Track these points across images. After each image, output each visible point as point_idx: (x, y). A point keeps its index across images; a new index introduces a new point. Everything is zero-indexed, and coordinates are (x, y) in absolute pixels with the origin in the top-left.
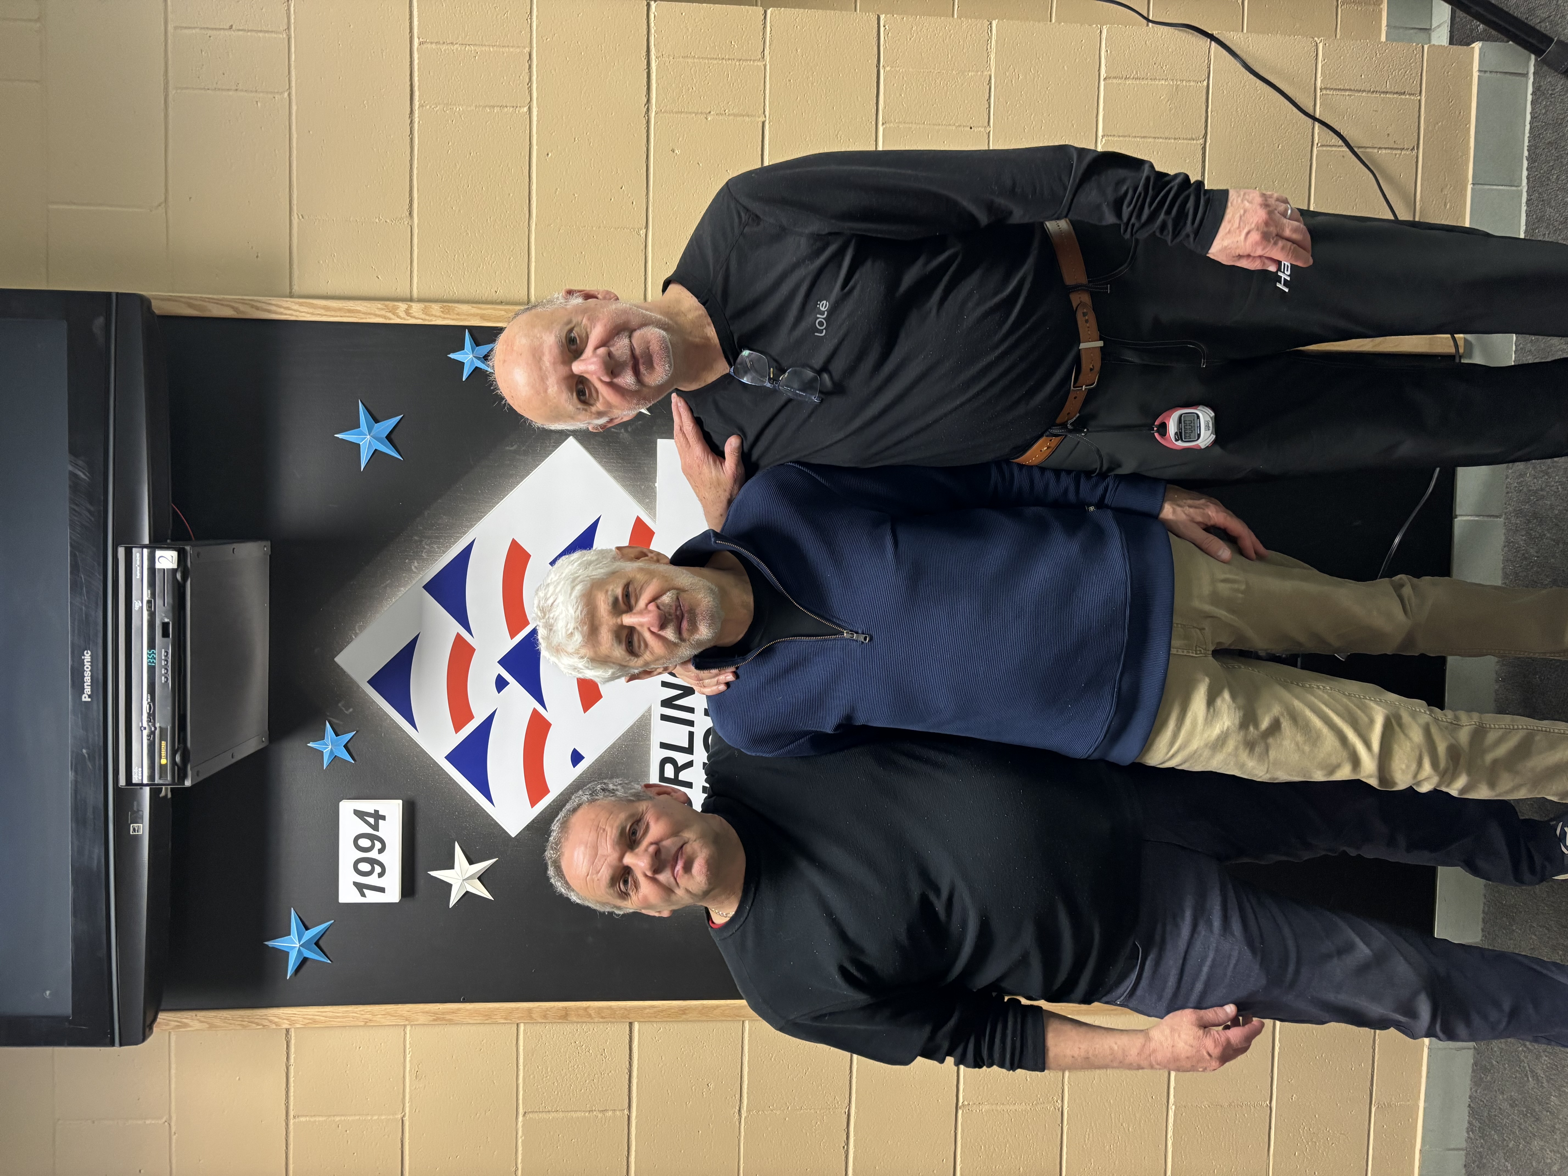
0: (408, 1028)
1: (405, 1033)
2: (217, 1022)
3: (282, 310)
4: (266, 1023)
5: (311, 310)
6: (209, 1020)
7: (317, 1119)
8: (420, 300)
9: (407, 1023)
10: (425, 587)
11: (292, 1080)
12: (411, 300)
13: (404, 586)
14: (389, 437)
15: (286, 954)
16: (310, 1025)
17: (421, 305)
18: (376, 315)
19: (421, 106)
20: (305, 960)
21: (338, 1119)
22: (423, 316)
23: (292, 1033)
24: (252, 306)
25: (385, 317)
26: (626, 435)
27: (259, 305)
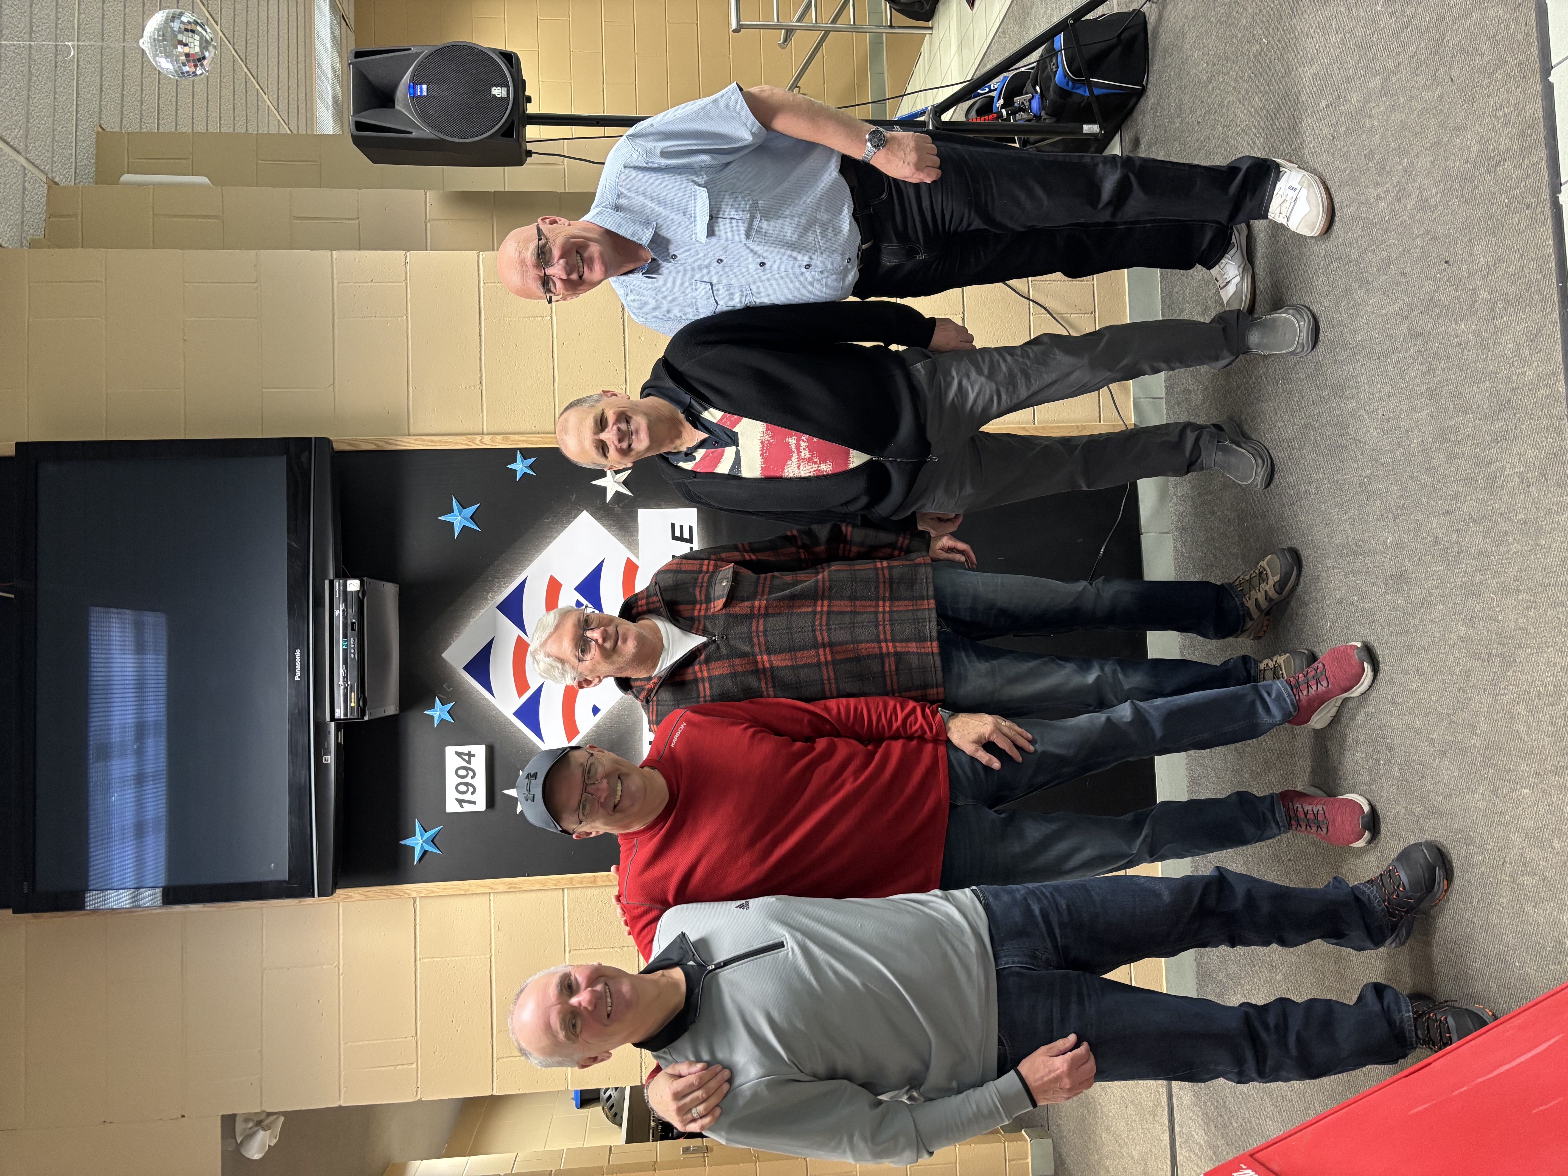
0: (492, 895)
1: (490, 900)
2: (370, 894)
3: (404, 444)
4: (402, 894)
5: (422, 443)
6: (366, 893)
7: (435, 959)
8: (488, 434)
9: (492, 891)
10: (498, 607)
11: (418, 934)
12: (483, 434)
13: (483, 609)
14: (471, 517)
15: (413, 849)
16: (429, 895)
17: (490, 437)
18: (462, 444)
19: (485, 319)
20: (426, 852)
21: (448, 959)
22: (491, 443)
23: (418, 900)
24: (387, 443)
25: (468, 445)
26: (619, 509)
27: (391, 441)
